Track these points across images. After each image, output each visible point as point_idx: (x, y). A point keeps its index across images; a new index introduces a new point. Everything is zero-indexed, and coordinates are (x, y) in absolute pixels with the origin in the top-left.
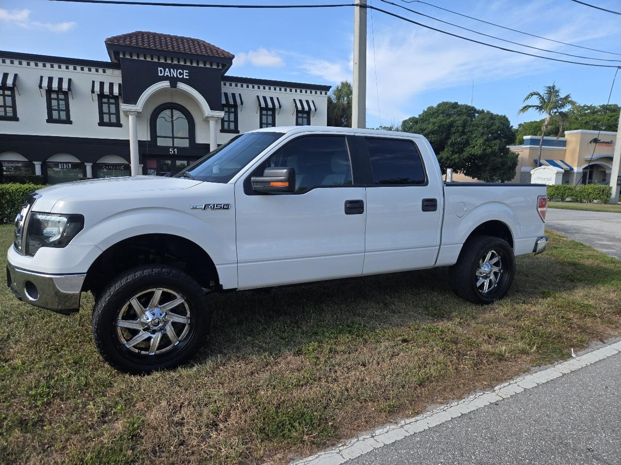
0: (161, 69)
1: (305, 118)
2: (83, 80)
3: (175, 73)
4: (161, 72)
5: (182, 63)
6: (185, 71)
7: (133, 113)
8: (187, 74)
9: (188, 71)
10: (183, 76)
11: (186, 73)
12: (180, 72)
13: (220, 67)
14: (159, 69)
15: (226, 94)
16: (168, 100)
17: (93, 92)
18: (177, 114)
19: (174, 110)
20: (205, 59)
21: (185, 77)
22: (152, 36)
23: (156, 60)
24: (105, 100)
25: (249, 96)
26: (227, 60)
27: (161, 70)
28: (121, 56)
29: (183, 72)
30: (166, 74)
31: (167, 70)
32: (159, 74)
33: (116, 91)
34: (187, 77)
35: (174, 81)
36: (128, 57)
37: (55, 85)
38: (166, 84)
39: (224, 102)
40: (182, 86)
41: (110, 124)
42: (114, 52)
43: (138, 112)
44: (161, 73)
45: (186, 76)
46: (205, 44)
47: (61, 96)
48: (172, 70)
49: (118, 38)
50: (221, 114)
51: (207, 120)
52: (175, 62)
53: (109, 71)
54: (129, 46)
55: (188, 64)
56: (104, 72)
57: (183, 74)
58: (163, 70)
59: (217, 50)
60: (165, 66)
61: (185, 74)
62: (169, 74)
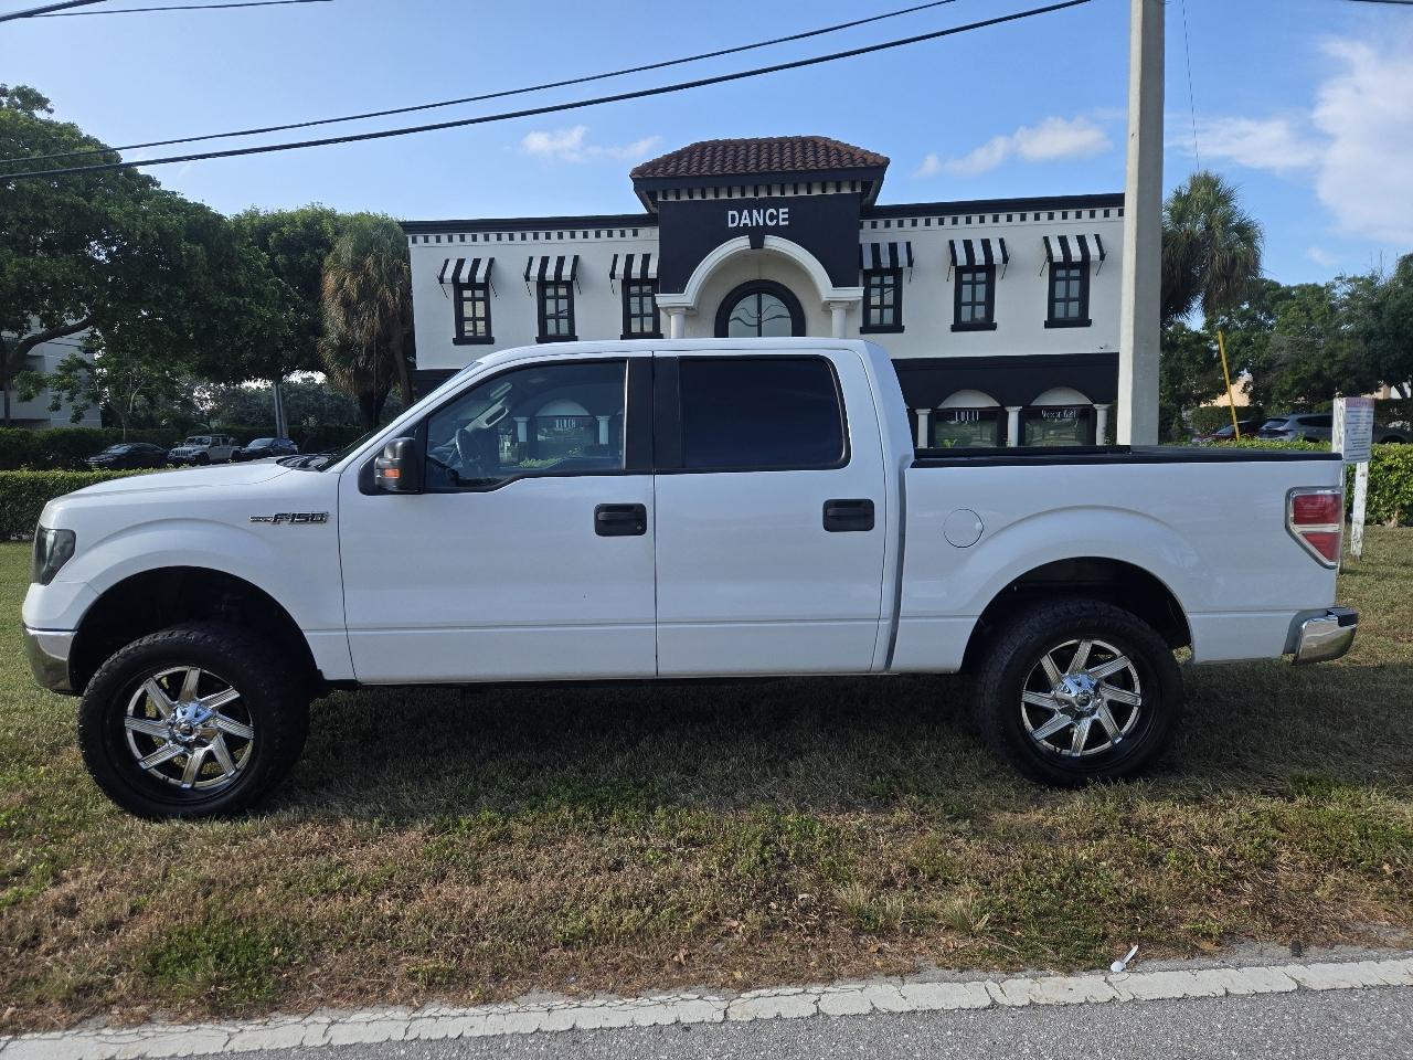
0: (735, 213)
1: (1074, 278)
2: (597, 254)
3: (758, 218)
4: (735, 219)
5: (776, 194)
6: (781, 210)
7: (678, 311)
8: (786, 216)
9: (786, 210)
10: (778, 222)
11: (783, 213)
12: (772, 213)
13: (859, 190)
14: (730, 213)
15: (875, 248)
16: (751, 275)
17: (612, 276)
18: (769, 301)
19: (764, 296)
20: (824, 177)
21: (781, 223)
22: (732, 147)
23: (724, 197)
24: (635, 289)
25: (930, 244)
26: (873, 170)
27: (733, 216)
28: (660, 199)
29: (778, 212)
30: (743, 221)
31: (746, 212)
32: (730, 225)
33: (653, 271)
34: (787, 223)
35: (757, 235)
36: (672, 199)
37: (550, 273)
38: (742, 243)
39: (868, 264)
40: (774, 243)
41: (642, 335)
42: (647, 193)
43: (687, 308)
44: (733, 222)
45: (784, 220)
46: (828, 144)
47: (562, 291)
48: (755, 212)
49: (653, 165)
50: (856, 293)
51: (827, 308)
52: (763, 195)
53: (644, 232)
54: (674, 177)
55: (789, 194)
56: (635, 234)
57: (777, 217)
58: (737, 216)
59: (852, 152)
60: (740, 206)
61: (781, 216)
62: (748, 221)
